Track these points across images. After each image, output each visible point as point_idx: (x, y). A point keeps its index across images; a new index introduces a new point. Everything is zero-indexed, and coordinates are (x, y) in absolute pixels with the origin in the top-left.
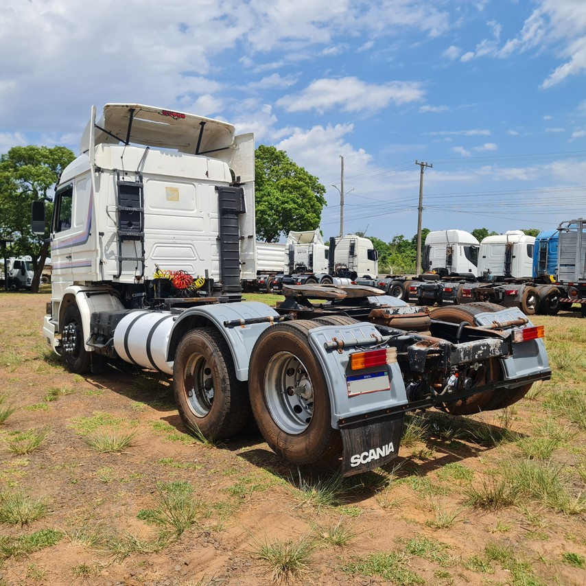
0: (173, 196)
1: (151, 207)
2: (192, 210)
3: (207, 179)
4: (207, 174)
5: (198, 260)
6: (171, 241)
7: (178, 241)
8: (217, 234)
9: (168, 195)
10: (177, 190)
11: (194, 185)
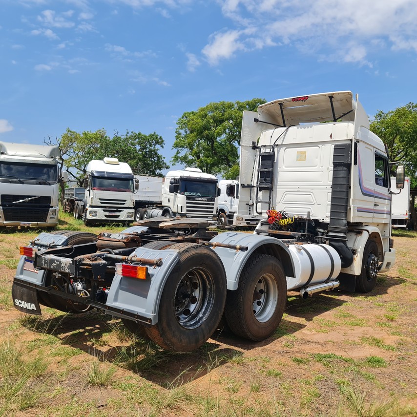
0: (301, 157)
1: (286, 167)
2: (316, 166)
3: (331, 140)
4: (331, 136)
5: (316, 205)
6: (296, 190)
7: (301, 190)
8: (331, 183)
9: (297, 157)
10: (305, 153)
11: (319, 147)
